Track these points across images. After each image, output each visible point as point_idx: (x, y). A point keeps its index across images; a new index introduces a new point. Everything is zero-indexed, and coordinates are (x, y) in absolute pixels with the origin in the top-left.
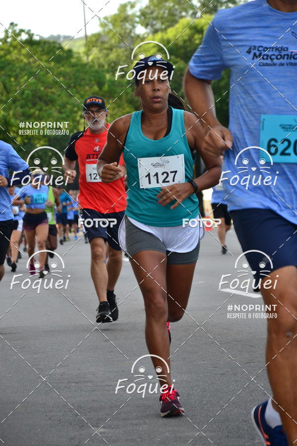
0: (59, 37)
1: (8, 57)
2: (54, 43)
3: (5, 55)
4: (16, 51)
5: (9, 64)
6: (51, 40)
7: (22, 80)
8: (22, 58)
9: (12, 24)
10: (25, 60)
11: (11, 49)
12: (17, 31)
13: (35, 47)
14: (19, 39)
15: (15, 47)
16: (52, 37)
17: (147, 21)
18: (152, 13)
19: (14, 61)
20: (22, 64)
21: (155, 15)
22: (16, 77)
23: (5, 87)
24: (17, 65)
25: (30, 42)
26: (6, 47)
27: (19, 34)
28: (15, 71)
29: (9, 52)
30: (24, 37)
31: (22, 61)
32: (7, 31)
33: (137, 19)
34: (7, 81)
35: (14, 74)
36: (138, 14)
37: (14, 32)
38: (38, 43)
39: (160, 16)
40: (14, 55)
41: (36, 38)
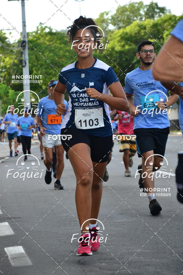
1: (38, 41)
3: (37, 40)
4: (43, 38)
5: (39, 45)
6: (62, 32)
7: (46, 54)
8: (46, 42)
9: (41, 23)
10: (48, 43)
11: (40, 37)
12: (44, 27)
13: (53, 36)
14: (44, 31)
15: (42, 36)
17: (115, 22)
18: (118, 18)
19: (41, 43)
20: (46, 46)
21: (119, 19)
22: (43, 53)
23: (36, 58)
24: (43, 46)
25: (51, 33)
26: (37, 36)
27: (44, 29)
28: (42, 49)
29: (39, 39)
30: (47, 30)
31: (46, 44)
32: (38, 27)
33: (110, 21)
34: (38, 55)
35: (41, 51)
36: (110, 18)
37: (42, 27)
38: (55, 34)
39: (122, 19)
40: (41, 40)
41: (54, 31)
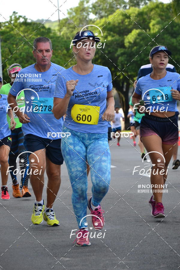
0: (43, 20)
1: (12, 32)
2: (40, 24)
3: (10, 31)
4: (17, 29)
5: (12, 37)
6: (38, 22)
8: (20, 33)
9: (14, 12)
11: (14, 27)
12: (18, 17)
13: (28, 26)
14: (18, 21)
15: (16, 27)
16: (38, 20)
17: (96, 11)
18: (99, 6)
19: (15, 35)
20: (20, 37)
21: (101, 7)
22: (17, 45)
23: (10, 51)
24: (17, 37)
25: (25, 23)
26: (10, 26)
27: (18, 19)
28: (16, 41)
29: (12, 29)
30: (22, 20)
31: (20, 35)
32: (11, 17)
33: (90, 10)
34: (11, 47)
35: (15, 43)
36: (91, 6)
37: (15, 17)
38: (30, 24)
39: (104, 8)
40: (16, 31)
41: (29, 21)
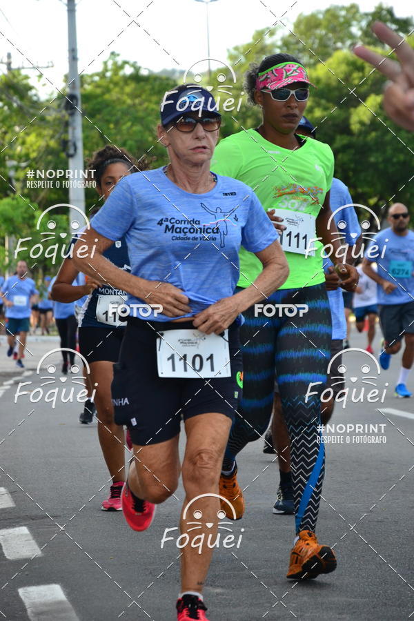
0: (174, 72)
1: (107, 97)
2: (168, 79)
3: (103, 94)
4: (117, 89)
5: (107, 106)
6: (164, 76)
7: (124, 128)
8: (125, 98)
9: (113, 53)
10: (129, 101)
11: (111, 86)
12: (120, 63)
13: (142, 84)
14: (121, 73)
15: (116, 84)
16: (165, 71)
18: (297, 43)
19: (114, 101)
20: (125, 107)
21: (301, 45)
22: (117, 123)
23: (102, 136)
24: (118, 107)
25: (136, 78)
26: (104, 83)
27: (122, 67)
28: (115, 115)
29: (108, 90)
30: (128, 71)
31: (124, 102)
32: (105, 63)
35: (114, 119)
36: (279, 43)
37: (115, 63)
38: (146, 79)
39: (308, 47)
40: (114, 94)
41: (144, 72)
